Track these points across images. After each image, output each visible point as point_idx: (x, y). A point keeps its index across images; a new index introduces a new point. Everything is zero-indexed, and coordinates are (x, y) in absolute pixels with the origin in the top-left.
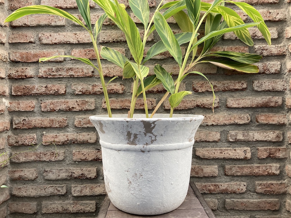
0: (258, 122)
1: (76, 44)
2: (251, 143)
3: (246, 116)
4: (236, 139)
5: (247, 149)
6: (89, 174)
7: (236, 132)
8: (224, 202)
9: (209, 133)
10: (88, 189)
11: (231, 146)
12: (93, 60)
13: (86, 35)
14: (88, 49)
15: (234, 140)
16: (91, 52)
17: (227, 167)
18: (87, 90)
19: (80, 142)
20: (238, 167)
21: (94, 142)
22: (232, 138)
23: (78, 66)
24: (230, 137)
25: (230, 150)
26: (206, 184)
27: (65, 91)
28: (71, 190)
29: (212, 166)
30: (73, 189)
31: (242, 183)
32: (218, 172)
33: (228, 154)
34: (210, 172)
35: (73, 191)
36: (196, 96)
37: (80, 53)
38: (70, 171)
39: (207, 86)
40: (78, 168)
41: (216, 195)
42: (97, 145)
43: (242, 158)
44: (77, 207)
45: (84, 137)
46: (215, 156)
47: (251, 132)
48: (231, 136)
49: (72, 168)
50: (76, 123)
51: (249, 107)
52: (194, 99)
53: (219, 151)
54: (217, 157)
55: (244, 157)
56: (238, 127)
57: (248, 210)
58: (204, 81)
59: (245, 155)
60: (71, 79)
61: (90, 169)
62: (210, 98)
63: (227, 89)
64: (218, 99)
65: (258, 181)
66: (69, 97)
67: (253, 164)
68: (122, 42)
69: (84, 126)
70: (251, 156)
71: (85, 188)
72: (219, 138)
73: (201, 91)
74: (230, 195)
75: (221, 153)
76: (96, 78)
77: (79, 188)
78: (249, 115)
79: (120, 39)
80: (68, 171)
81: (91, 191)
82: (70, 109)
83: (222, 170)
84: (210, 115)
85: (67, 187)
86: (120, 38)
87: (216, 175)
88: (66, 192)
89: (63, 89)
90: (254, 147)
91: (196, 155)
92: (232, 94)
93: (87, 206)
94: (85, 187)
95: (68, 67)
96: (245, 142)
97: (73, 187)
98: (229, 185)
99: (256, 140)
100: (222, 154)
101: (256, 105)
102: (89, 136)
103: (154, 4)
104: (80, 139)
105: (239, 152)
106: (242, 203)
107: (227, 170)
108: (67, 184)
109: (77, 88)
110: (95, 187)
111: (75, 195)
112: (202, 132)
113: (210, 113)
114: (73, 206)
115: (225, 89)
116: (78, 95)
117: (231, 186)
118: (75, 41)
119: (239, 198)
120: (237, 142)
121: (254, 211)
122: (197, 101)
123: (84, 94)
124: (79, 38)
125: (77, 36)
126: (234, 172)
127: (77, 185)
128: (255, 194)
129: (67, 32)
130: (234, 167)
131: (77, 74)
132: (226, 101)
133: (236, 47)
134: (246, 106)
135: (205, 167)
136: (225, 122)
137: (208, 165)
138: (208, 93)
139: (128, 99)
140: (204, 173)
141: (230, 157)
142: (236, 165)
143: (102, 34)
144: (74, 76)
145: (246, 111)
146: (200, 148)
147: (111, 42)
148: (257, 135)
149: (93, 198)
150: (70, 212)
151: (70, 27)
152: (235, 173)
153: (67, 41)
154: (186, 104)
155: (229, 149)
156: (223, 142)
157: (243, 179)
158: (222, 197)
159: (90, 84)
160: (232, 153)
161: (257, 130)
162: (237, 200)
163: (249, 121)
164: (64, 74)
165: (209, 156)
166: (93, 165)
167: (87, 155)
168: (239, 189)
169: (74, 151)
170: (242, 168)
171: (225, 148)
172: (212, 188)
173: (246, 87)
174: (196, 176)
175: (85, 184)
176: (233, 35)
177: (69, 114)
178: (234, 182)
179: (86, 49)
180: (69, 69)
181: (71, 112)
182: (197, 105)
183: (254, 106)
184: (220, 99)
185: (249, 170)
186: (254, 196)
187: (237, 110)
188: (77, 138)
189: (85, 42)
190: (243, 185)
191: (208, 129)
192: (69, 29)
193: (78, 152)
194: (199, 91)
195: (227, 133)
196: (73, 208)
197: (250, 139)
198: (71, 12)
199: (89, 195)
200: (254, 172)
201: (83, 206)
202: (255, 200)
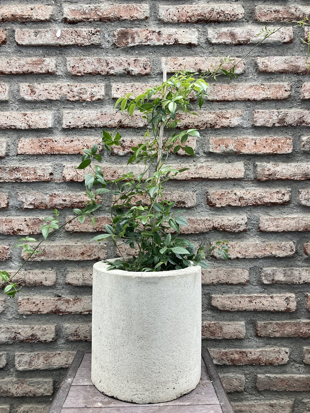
0: (306, 254)
1: (25, 130)
2: (296, 286)
3: (288, 245)
4: (273, 280)
5: (290, 296)
6: (43, 335)
7: (274, 269)
8: (255, 379)
9: (232, 271)
10: (42, 359)
11: (266, 291)
12: (51, 155)
13: (41, 116)
14: (45, 138)
15: (271, 282)
16: (49, 143)
17: (260, 323)
18: (41, 203)
19: (29, 283)
20: (277, 324)
21: (52, 284)
22: (266, 279)
23: (27, 165)
24: (263, 278)
25: (264, 297)
26: (226, 350)
27: (8, 204)
28: (14, 360)
29: (236, 322)
30: (17, 360)
31: (283, 349)
32: (245, 331)
33: (261, 304)
34: (233, 331)
35: (16, 362)
36: (212, 212)
37: (32, 145)
38: (13, 330)
39: (230, 198)
40: (26, 325)
41: (242, 369)
42: (57, 290)
43: (283, 309)
44: (23, 388)
45: (36, 276)
46: (241, 307)
47: (296, 270)
48: (265, 276)
49: (15, 325)
50: (24, 254)
51: (294, 231)
52: (209, 218)
53: (247, 299)
54: (244, 309)
55: (286, 309)
56: (276, 262)
57: (291, 391)
58: (224, 190)
59: (288, 305)
60: (16, 185)
61: (45, 326)
62: (233, 216)
63: (259, 203)
64: (246, 218)
65: (307, 345)
66: (13, 213)
67: (299, 318)
68: (97, 128)
69: (36, 259)
70: (297, 306)
71: (36, 358)
72: (247, 278)
73: (220, 206)
74: (263, 367)
75: (251, 302)
76: (56, 183)
77: (26, 358)
78: (293, 243)
79: (94, 123)
80: (9, 331)
81: (46, 362)
82: (14, 232)
83: (251, 329)
84: (233, 243)
85: (7, 356)
86: (94, 121)
87: (242, 336)
88: (7, 364)
89: (4, 201)
90: (301, 292)
91: (211, 306)
92: (267, 211)
93: (39, 386)
94: (37, 356)
95: (12, 166)
96: (287, 284)
97: (18, 355)
98: (262, 353)
99: (304, 281)
100: (252, 304)
101: (304, 227)
102: (43, 276)
103: (148, 71)
104: (30, 279)
105: (277, 300)
106: (282, 380)
107: (259, 329)
108: (8, 351)
109: (26, 199)
110: (52, 356)
111: (21, 368)
112: (221, 270)
113: (233, 239)
114: (16, 387)
115: (256, 203)
116: (27, 210)
117: (266, 353)
118: (24, 126)
119: (277, 373)
120: (276, 286)
121: (301, 392)
122: (214, 221)
123: (37, 208)
124: (31, 121)
125: (27, 119)
126: (270, 331)
127: (23, 353)
128: (302, 365)
129: (11, 112)
130: (271, 323)
131: (26, 178)
132: (258, 220)
133: (273, 138)
134: (289, 230)
135: (225, 324)
136: (257, 254)
137: (230, 321)
138: (231, 209)
139: (106, 216)
140: (224, 333)
141: (264, 308)
142: (273, 320)
143: (66, 115)
144: (21, 180)
145: (289, 237)
146: (219, 294)
147: (80, 127)
148: (305, 274)
149: (49, 373)
150: (13, 395)
151: (17, 103)
152: (272, 333)
153: (12, 126)
154: (197, 225)
155: (262, 295)
156: (254, 284)
157: (284, 342)
158: (251, 371)
159: (47, 192)
160: (268, 302)
161: (305, 267)
162: (274, 375)
163: (294, 253)
164: (6, 176)
165: (231, 307)
166: (51, 321)
167: (40, 306)
168: (278, 359)
169: (20, 299)
170: (283, 325)
171: (256, 295)
172: (236, 356)
173: (289, 199)
174: (211, 337)
175: (37, 350)
176: (268, 119)
177: (12, 240)
178: (270, 347)
179: (41, 139)
180: (14, 169)
181: (16, 237)
182: (213, 226)
183: (301, 229)
184: (248, 219)
185: (293, 329)
186: (301, 369)
187: (276, 235)
188: (25, 277)
189: (40, 128)
190: (284, 352)
191: (230, 264)
192: (15, 107)
193: (26, 299)
194: (217, 206)
195: (260, 270)
196: (18, 390)
197: (295, 281)
198: (19, 79)
199: (42, 368)
200: (301, 331)
201: (32, 386)
202: (302, 376)
